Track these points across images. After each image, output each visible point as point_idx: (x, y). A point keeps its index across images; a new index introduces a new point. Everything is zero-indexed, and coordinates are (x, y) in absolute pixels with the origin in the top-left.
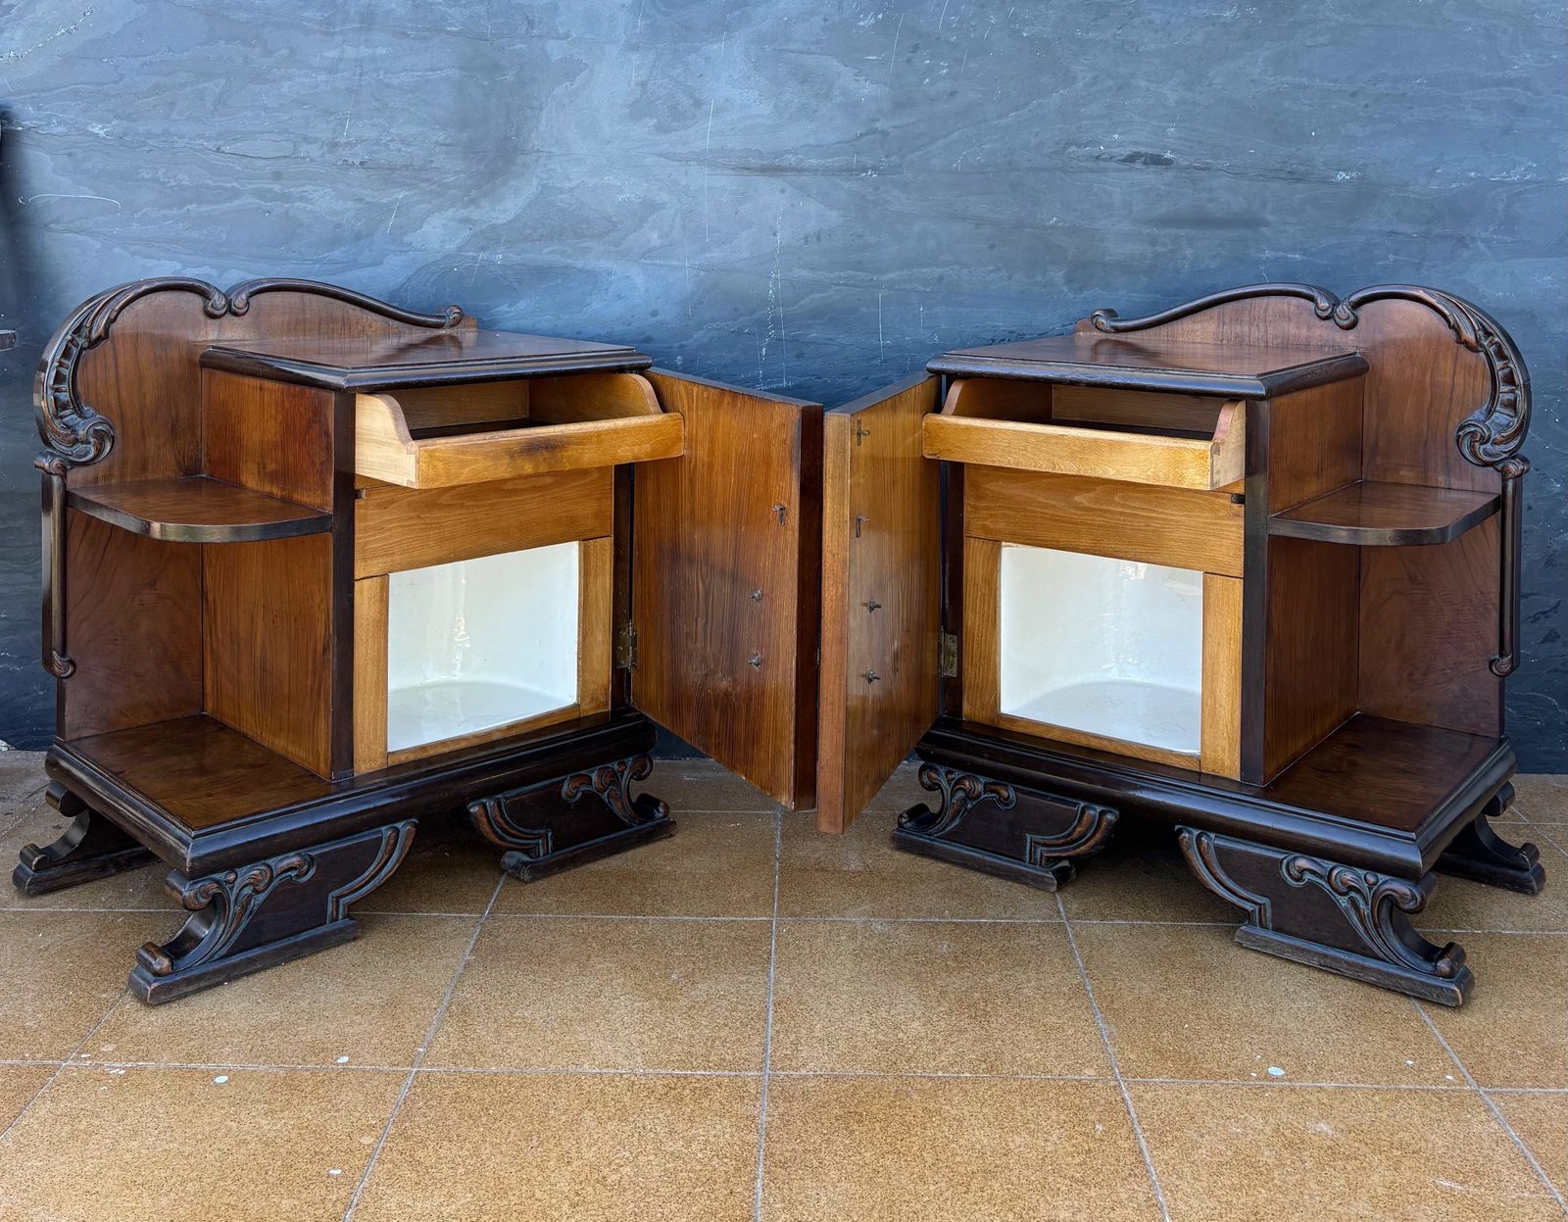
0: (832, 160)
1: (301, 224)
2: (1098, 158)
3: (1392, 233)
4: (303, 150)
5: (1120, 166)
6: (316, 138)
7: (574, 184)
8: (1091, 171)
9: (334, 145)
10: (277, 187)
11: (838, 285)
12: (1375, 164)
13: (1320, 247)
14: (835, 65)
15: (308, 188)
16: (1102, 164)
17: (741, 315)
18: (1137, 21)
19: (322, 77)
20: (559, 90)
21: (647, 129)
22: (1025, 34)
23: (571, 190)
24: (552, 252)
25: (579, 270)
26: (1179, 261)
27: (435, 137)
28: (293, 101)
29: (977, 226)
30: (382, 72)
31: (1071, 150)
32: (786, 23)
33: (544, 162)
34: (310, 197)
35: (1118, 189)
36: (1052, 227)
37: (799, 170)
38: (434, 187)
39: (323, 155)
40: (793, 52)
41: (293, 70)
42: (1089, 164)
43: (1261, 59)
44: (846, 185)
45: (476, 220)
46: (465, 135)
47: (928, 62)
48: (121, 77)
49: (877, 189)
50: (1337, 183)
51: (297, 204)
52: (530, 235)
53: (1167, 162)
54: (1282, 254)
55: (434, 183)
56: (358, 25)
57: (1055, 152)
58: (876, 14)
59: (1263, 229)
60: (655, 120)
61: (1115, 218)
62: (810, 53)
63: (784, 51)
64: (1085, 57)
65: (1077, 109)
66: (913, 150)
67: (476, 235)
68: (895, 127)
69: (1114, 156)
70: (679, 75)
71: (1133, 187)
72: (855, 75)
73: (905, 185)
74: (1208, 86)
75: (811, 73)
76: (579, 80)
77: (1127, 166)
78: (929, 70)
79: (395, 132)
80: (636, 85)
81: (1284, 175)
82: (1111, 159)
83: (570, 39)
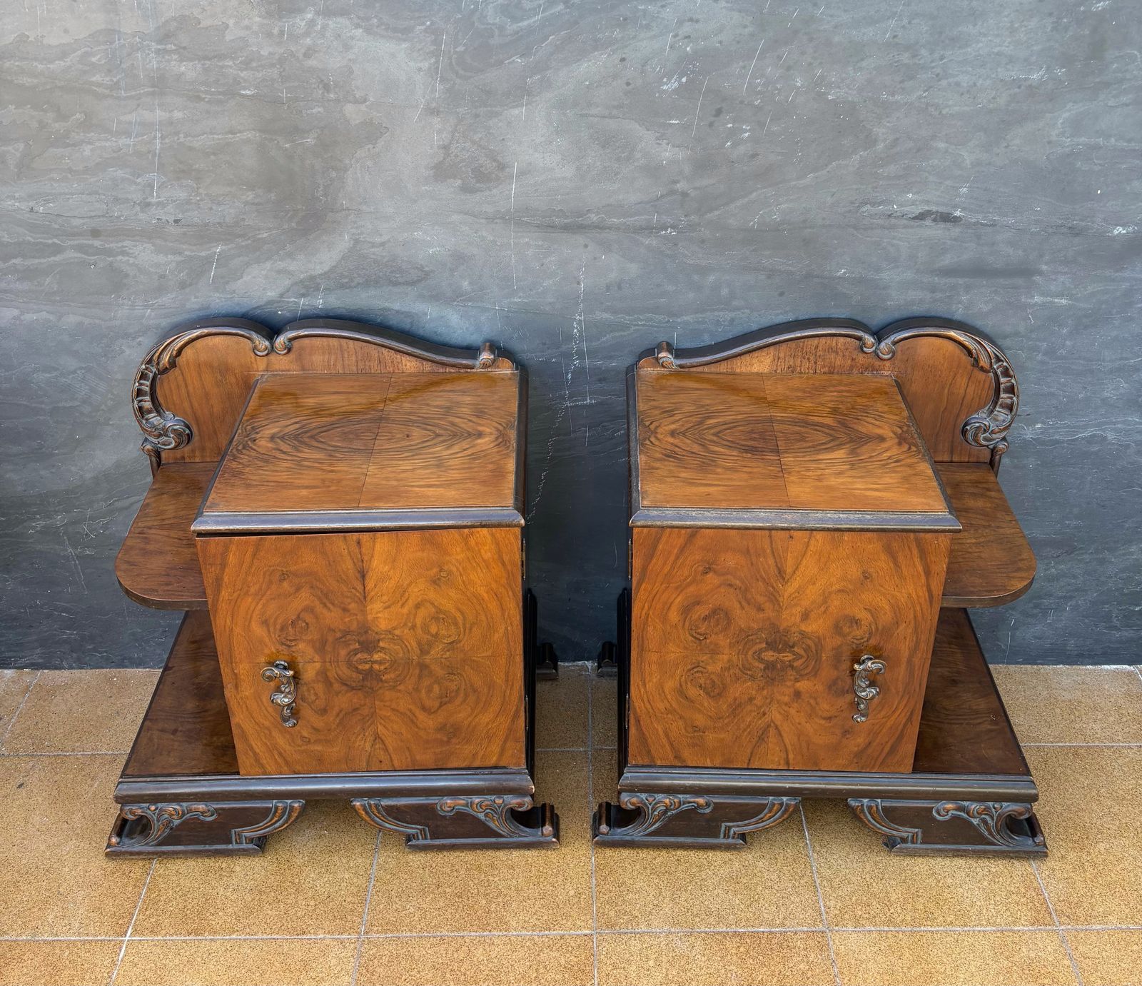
0: (633, 219)
1: (127, 276)
2: (890, 216)
4: (116, 209)
5: (912, 223)
6: (127, 199)
7: (385, 238)
8: (883, 227)
9: (146, 205)
10: (97, 243)
11: (637, 327)
14: (638, 130)
15: (126, 243)
16: (893, 221)
17: (548, 348)
18: (944, 83)
19: (123, 141)
20: (360, 153)
21: (452, 190)
22: (830, 97)
23: (383, 244)
24: (370, 297)
26: (953, 305)
27: (244, 197)
29: (769, 276)
30: (182, 135)
31: (864, 209)
32: (588, 87)
33: (354, 219)
34: (131, 251)
36: (839, 278)
37: (600, 227)
38: (249, 242)
39: (136, 214)
40: (595, 116)
41: (92, 134)
43: (1061, 121)
44: (647, 242)
45: (293, 271)
46: (273, 195)
47: (731, 125)
49: (675, 245)
50: (1113, 239)
51: (120, 258)
52: (346, 283)
53: (956, 220)
54: (1049, 299)
55: (249, 239)
56: (151, 89)
57: (849, 211)
58: (681, 78)
59: (1037, 278)
60: (459, 182)
61: (900, 269)
62: (611, 117)
63: (586, 115)
64: (888, 119)
65: (875, 170)
66: (711, 210)
67: (295, 284)
68: (695, 189)
69: (906, 214)
70: (481, 139)
71: (921, 241)
72: (657, 138)
73: (703, 241)
74: (1006, 147)
75: (614, 137)
76: (381, 143)
77: (918, 223)
78: (732, 133)
79: (204, 192)
80: (438, 148)
81: (1062, 230)
82: (902, 216)
83: (367, 104)
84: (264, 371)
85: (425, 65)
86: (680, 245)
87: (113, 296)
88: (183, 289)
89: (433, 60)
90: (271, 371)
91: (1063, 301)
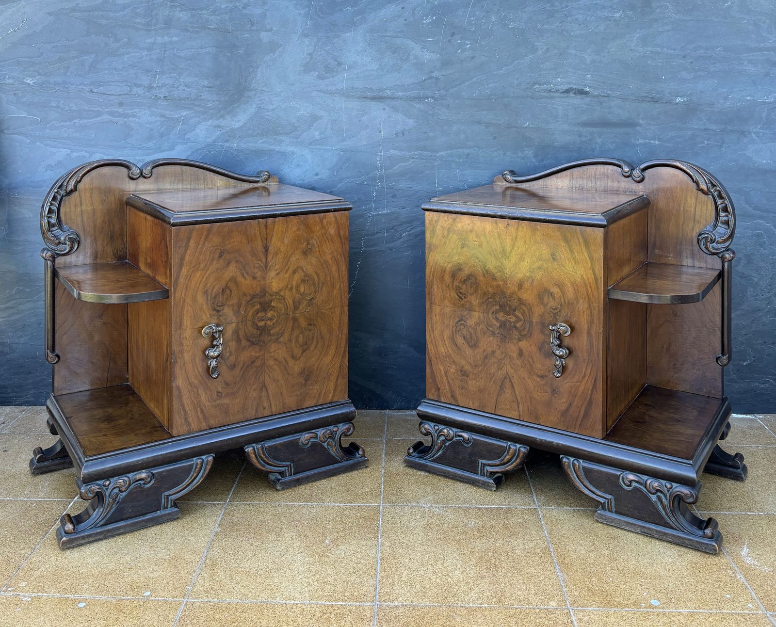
0: (409, 93)
1: (133, 129)
2: (550, 91)
3: (706, 129)
4: (135, 89)
5: (562, 95)
6: (141, 84)
7: (275, 106)
8: (546, 97)
9: (150, 88)
10: (120, 110)
11: (414, 158)
12: (696, 93)
13: (668, 137)
14: (411, 44)
15: (136, 110)
16: (552, 94)
17: (362, 175)
18: (569, 19)
19: (145, 53)
20: (267, 58)
21: (313, 78)
22: (510, 27)
23: (273, 110)
24: (263, 142)
25: (277, 152)
26: (594, 145)
27: (203, 83)
28: (130, 65)
29: (487, 127)
30: (175, 50)
31: (535, 87)
32: (385, 21)
33: (259, 96)
34: (138, 115)
35: (561, 107)
36: (526, 127)
37: (392, 98)
38: (202, 109)
39: (144, 93)
40: (389, 37)
41: (130, 49)
42: (545, 94)
43: (635, 39)
44: (418, 106)
45: (223, 126)
46: (218, 82)
47: (460, 41)
48: (42, 54)
49: (433, 108)
50: (677, 104)
51: (131, 119)
52: (251, 133)
53: (586, 93)
54: (648, 141)
55: (202, 107)
56: (163, 26)
57: (527, 88)
58: (432, 17)
59: (638, 128)
60: (317, 73)
61: (560, 123)
62: (398, 37)
63: (384, 36)
64: (542, 38)
65: (539, 65)
66: (452, 88)
67: (223, 134)
68: (443, 76)
69: (559, 90)
70: (329, 49)
71: (569, 106)
72: (422, 48)
73: (448, 106)
74: (608, 52)
75: (399, 48)
76: (277, 53)
77: (566, 95)
78: (460, 45)
79: (182, 81)
80: (307, 55)
81: (648, 99)
82: (557, 91)
83: (273, 31)
85: (303, 12)
86: (437, 108)
88: (161, 137)
89: (307, 9)
91: (656, 142)
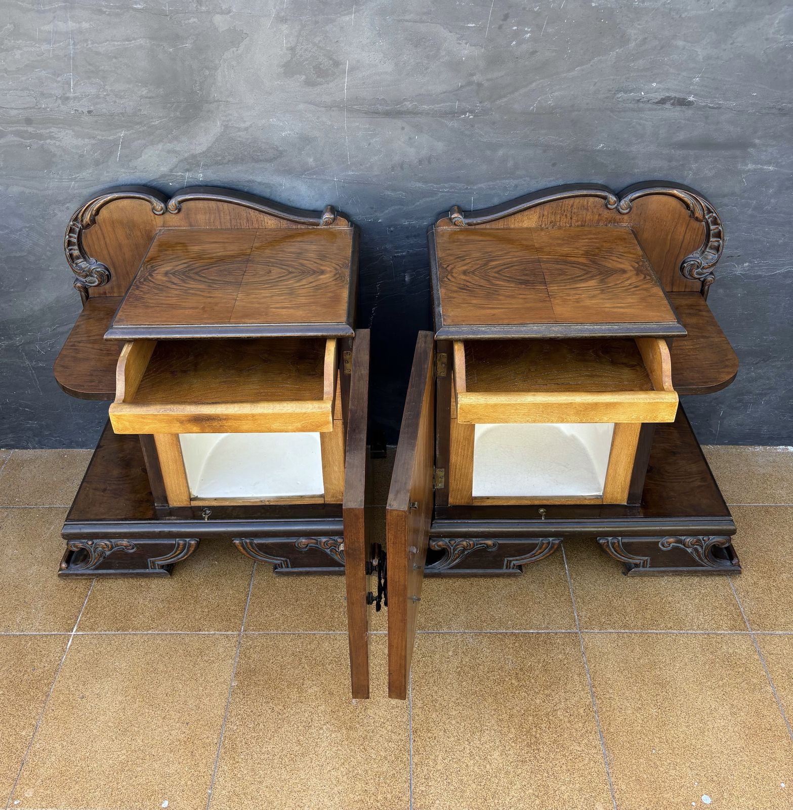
0: (439, 105)
1: (55, 155)
2: (638, 101)
4: (43, 102)
5: (655, 107)
6: (51, 94)
7: (248, 124)
8: (633, 110)
9: (66, 99)
10: (31, 130)
11: (443, 192)
13: (788, 161)
14: (443, 32)
15: (53, 129)
16: (641, 105)
17: (376, 211)
20: (227, 55)
21: (299, 84)
23: (246, 129)
24: (238, 171)
26: (686, 172)
27: (140, 92)
29: (544, 151)
30: (90, 42)
31: (619, 95)
33: (224, 109)
34: (57, 136)
35: (651, 123)
36: (599, 151)
37: (414, 113)
38: (145, 128)
39: (59, 106)
41: (20, 41)
43: (777, 21)
44: (450, 124)
45: (179, 151)
46: (161, 90)
47: (516, 28)
49: (472, 126)
51: (48, 141)
52: (220, 160)
53: (690, 104)
54: (760, 166)
55: (145, 126)
57: (607, 98)
59: (751, 150)
60: (304, 77)
61: (645, 144)
62: (422, 22)
63: (399, 21)
64: (638, 23)
65: (628, 64)
66: (500, 97)
67: (181, 161)
68: (488, 80)
69: (651, 100)
70: (320, 41)
71: (662, 121)
72: (458, 39)
73: (494, 123)
74: (732, 44)
75: (424, 38)
76: (242, 47)
77: (660, 106)
78: (516, 34)
79: (109, 89)
80: (287, 50)
81: (774, 111)
82: (648, 101)
83: (231, 14)
84: (162, 227)
86: (476, 126)
87: (46, 171)
88: (98, 165)
90: (167, 227)
91: (770, 168)
